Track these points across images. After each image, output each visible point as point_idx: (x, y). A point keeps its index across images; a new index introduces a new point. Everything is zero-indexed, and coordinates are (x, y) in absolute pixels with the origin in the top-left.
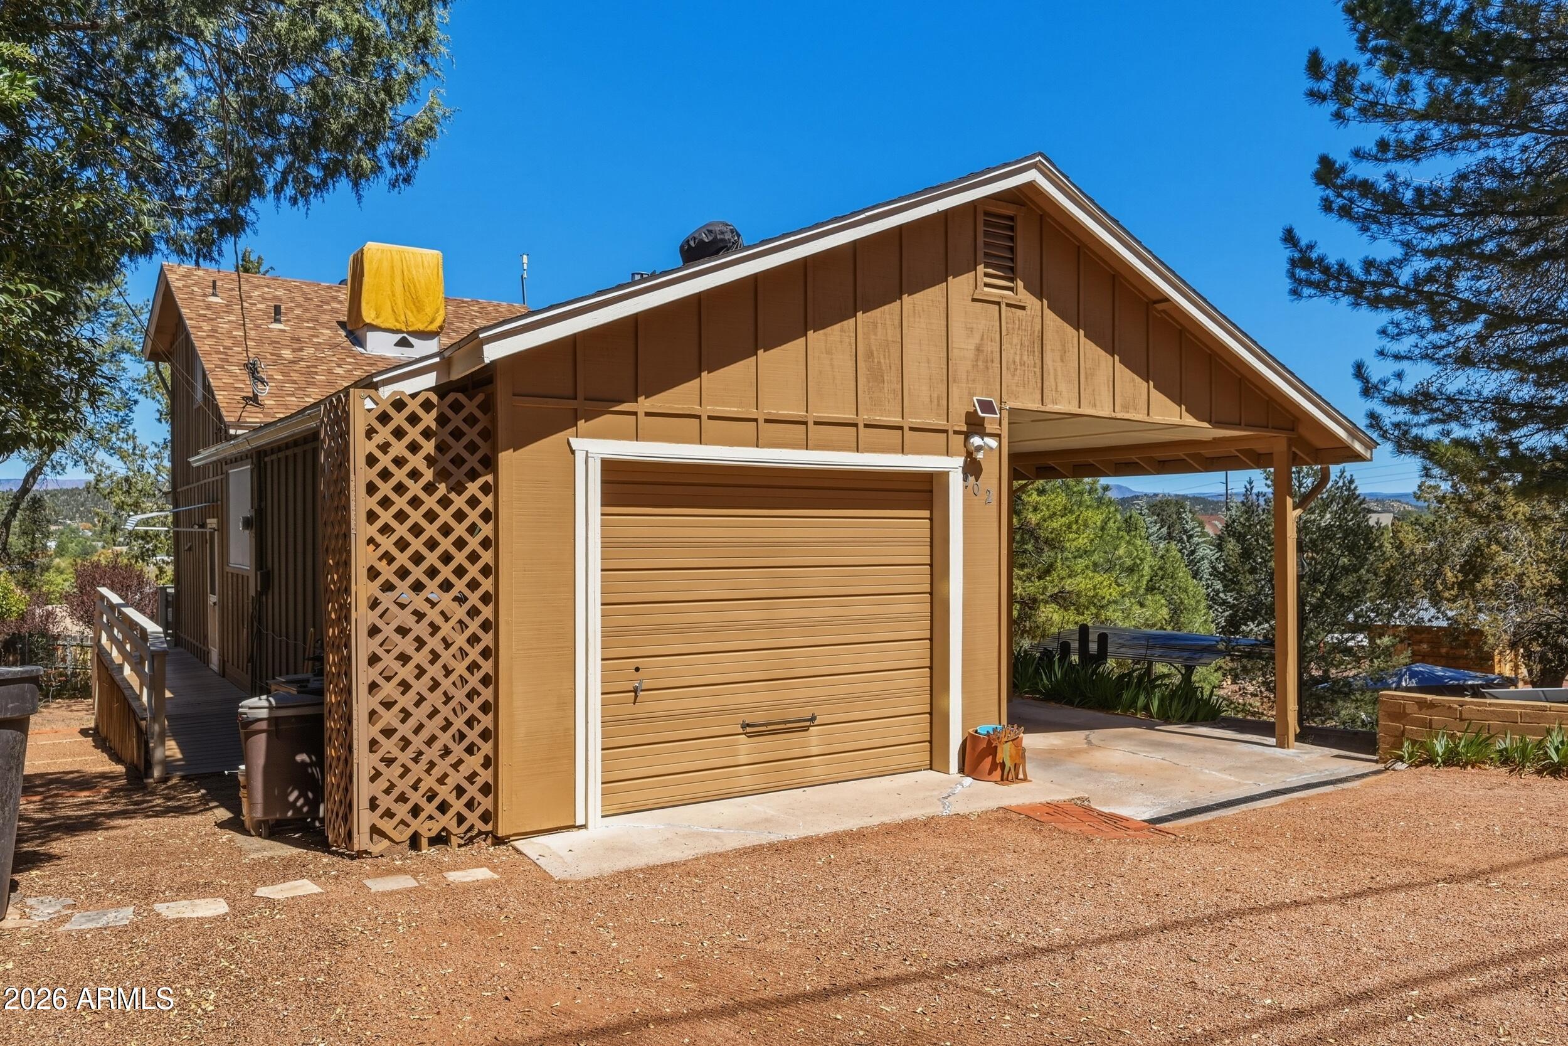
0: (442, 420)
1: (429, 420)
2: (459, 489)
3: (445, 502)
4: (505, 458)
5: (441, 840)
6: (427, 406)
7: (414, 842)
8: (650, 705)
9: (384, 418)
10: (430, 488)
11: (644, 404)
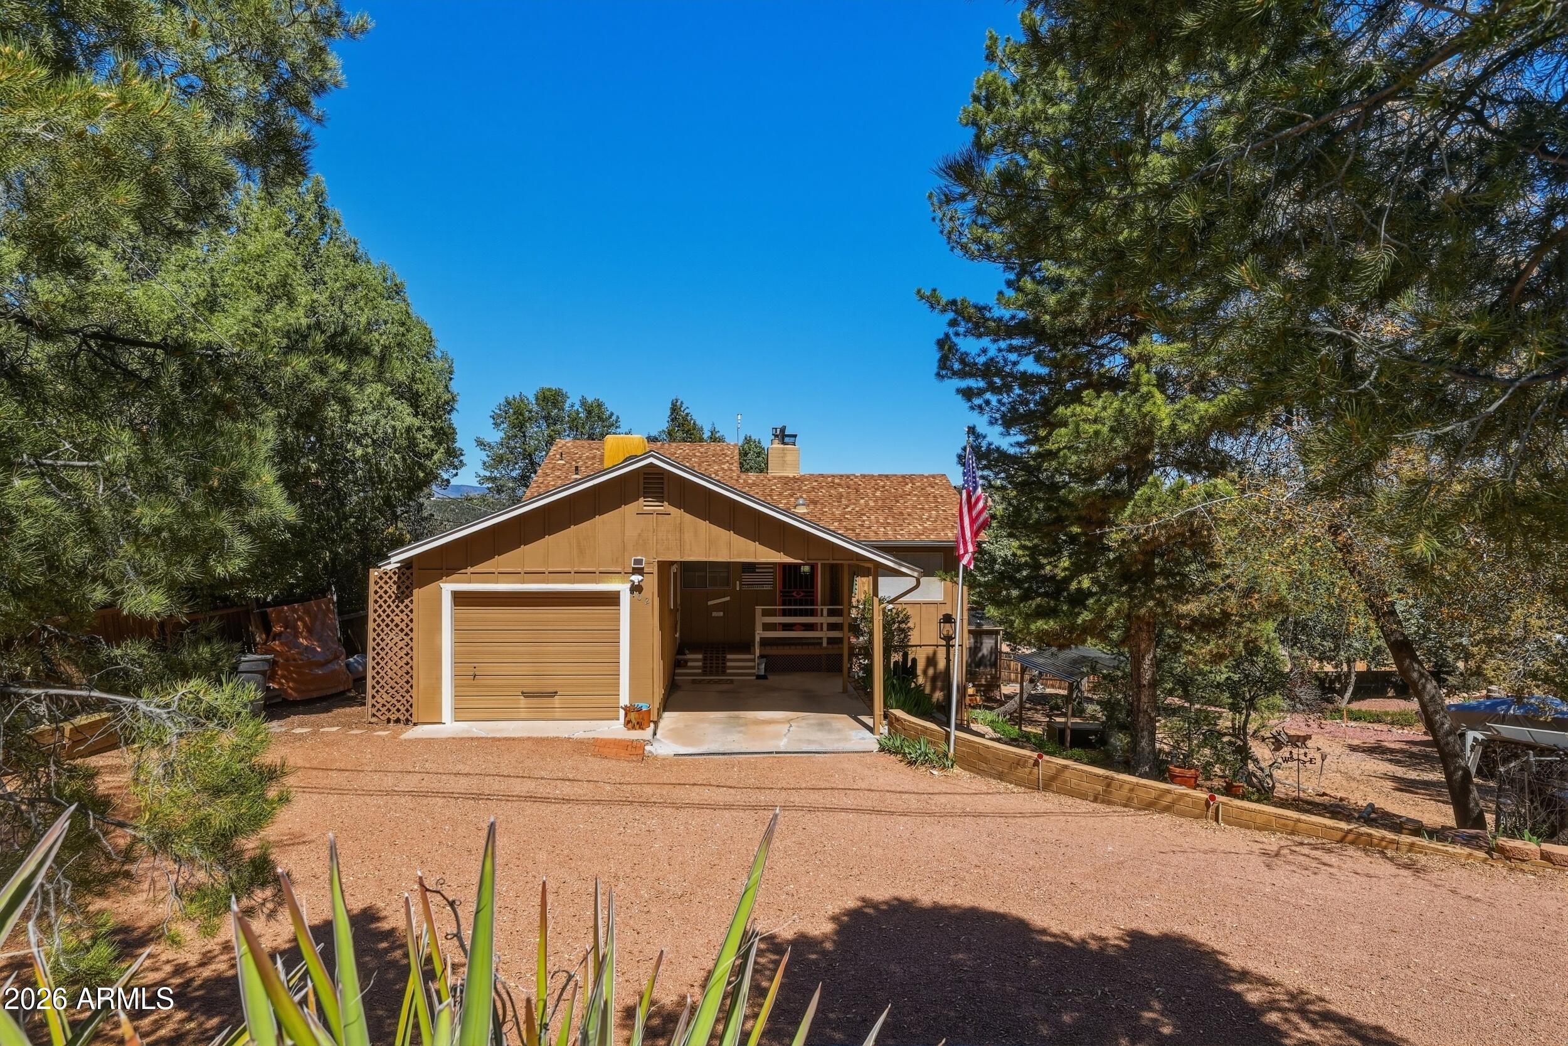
0: (399, 578)
1: (395, 578)
2: (402, 602)
3: (397, 606)
4: (415, 591)
5: (398, 721)
6: (395, 573)
7: (389, 721)
8: (480, 681)
9: (381, 578)
10: (394, 602)
11: (470, 570)
